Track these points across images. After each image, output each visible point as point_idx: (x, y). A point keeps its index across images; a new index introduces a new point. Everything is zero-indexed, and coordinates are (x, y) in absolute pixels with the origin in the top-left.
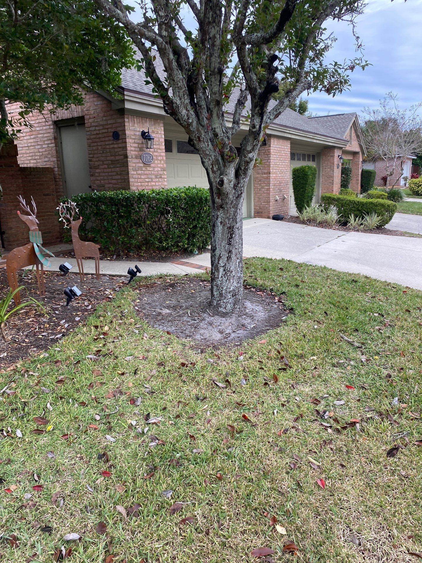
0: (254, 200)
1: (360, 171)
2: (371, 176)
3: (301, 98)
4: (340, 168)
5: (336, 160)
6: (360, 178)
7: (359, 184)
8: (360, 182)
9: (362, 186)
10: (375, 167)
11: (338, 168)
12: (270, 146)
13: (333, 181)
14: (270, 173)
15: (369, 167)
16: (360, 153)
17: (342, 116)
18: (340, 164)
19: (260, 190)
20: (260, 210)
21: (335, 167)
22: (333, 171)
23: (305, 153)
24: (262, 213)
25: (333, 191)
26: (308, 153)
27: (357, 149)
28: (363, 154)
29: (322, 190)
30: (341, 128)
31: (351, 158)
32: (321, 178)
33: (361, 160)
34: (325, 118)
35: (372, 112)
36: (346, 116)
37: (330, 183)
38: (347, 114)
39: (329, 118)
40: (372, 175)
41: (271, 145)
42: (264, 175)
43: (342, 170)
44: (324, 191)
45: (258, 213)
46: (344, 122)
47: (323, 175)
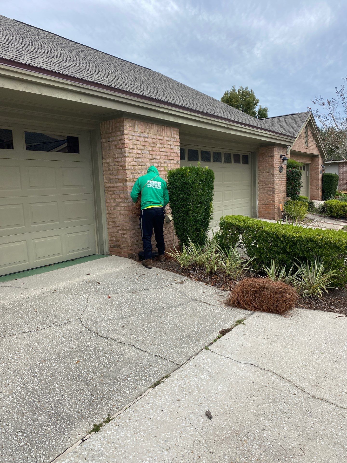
0: (108, 224)
1: (320, 175)
2: (333, 181)
3: (260, 106)
4: (285, 171)
5: (277, 161)
6: (320, 183)
7: (320, 190)
8: (320, 187)
9: (323, 192)
10: (339, 171)
11: (281, 171)
12: (123, 134)
13: (273, 188)
14: (126, 181)
15: (332, 171)
16: (320, 156)
17: (295, 116)
18: (285, 167)
19: (115, 209)
20: (118, 243)
21: (276, 171)
22: (273, 176)
23: (230, 152)
24: (120, 247)
25: (274, 201)
26: (236, 152)
27: (315, 152)
28: (323, 157)
29: (259, 200)
30: (293, 128)
31: (309, 162)
32: (257, 185)
33: (321, 163)
34: (277, 119)
35: (326, 102)
36: (300, 116)
37: (270, 191)
38: (300, 114)
39: (281, 118)
40: (335, 179)
41: (126, 132)
42: (119, 184)
43: (287, 175)
44: (263, 202)
45: (114, 247)
46: (297, 122)
47: (260, 181)
